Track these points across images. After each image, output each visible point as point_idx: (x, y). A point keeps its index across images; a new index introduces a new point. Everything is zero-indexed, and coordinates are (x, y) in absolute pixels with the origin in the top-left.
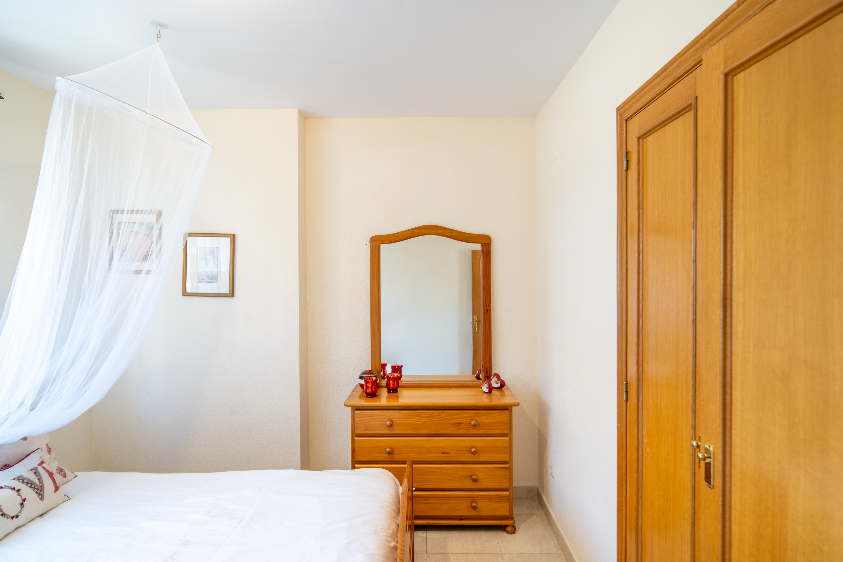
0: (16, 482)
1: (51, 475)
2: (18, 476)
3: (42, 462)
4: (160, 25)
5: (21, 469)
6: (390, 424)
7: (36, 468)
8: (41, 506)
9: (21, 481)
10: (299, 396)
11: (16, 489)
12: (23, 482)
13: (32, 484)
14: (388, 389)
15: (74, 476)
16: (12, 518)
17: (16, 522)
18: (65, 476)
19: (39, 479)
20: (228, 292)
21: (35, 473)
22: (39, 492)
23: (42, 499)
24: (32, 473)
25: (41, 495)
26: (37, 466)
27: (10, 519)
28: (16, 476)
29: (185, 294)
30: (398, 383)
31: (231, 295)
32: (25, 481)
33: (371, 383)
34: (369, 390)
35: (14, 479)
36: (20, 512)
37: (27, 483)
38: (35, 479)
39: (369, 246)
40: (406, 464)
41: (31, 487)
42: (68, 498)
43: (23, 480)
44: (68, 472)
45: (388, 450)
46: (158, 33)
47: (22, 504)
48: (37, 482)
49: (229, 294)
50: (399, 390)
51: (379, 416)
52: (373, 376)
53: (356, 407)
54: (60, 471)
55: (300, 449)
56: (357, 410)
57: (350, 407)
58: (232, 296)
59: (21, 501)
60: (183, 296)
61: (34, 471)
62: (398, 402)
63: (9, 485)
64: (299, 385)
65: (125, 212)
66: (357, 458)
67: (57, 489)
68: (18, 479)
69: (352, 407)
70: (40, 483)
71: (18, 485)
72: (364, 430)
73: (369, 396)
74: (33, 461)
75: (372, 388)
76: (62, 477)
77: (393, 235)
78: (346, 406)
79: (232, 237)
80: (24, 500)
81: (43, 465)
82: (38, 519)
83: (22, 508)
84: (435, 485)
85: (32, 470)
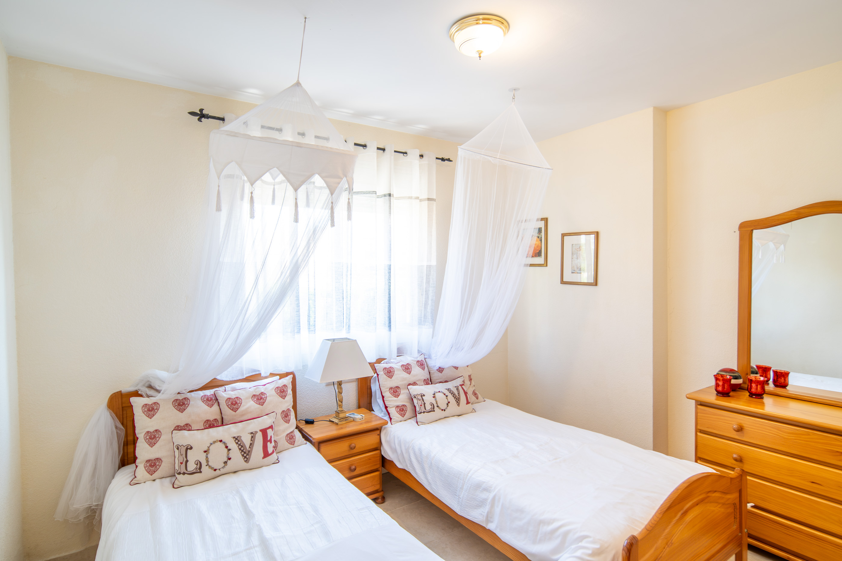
0: (447, 391)
1: (466, 393)
2: (448, 388)
3: (463, 385)
4: (515, 90)
5: (451, 385)
6: (737, 429)
7: (458, 386)
8: (458, 410)
9: (449, 391)
10: (652, 381)
11: (446, 395)
12: (450, 392)
13: (454, 395)
14: (749, 392)
15: (483, 400)
16: (442, 410)
17: (444, 414)
18: (477, 398)
19: (458, 393)
20: (593, 282)
21: (457, 389)
22: (457, 400)
23: (458, 405)
24: (455, 388)
25: (458, 403)
26: (459, 386)
27: (441, 410)
28: (447, 388)
29: (563, 282)
30: (763, 388)
31: (594, 284)
32: (451, 392)
33: (722, 380)
34: (720, 389)
35: (446, 389)
36: (446, 408)
37: (452, 393)
38: (456, 392)
39: (738, 233)
40: (733, 471)
41: (453, 396)
42: (474, 411)
43: (450, 391)
44: (479, 396)
45: (735, 456)
46: (513, 96)
47: (447, 404)
48: (457, 394)
49: (593, 283)
50: (764, 396)
51: (725, 416)
52: (728, 375)
53: (701, 402)
54: (475, 394)
55: (652, 432)
56: (701, 405)
57: (694, 401)
58: (596, 285)
59: (447, 403)
60: (561, 284)
61: (457, 388)
62: (763, 409)
63: (443, 392)
64: (652, 371)
65: (524, 221)
66: (700, 455)
67: (468, 403)
68: (448, 390)
69: (697, 401)
70: (458, 396)
71: (447, 393)
72: (708, 428)
73: (721, 394)
74: (458, 382)
75: (723, 386)
76: (476, 398)
77: (769, 219)
78: (688, 398)
79: (596, 234)
80: (449, 402)
81: (463, 386)
82: (456, 417)
83: (448, 406)
84: (800, 518)
85: (456, 387)
